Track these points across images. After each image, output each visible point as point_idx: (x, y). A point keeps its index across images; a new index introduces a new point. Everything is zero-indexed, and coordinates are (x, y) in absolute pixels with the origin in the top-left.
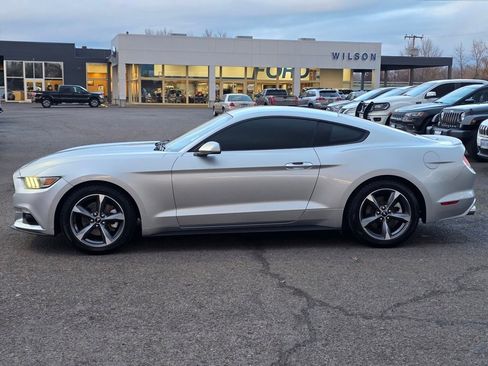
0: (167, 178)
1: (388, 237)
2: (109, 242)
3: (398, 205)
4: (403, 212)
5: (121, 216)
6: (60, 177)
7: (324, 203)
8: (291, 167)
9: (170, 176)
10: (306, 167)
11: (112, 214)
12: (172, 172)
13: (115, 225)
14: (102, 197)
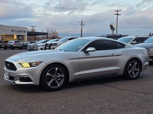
0: (77, 60)
1: (135, 77)
2: (59, 86)
3: (135, 67)
4: (137, 68)
5: (63, 76)
6: (42, 62)
7: (119, 67)
8: (111, 56)
9: (78, 60)
10: (115, 56)
11: (59, 75)
12: (79, 58)
13: (59, 79)
14: (57, 69)
